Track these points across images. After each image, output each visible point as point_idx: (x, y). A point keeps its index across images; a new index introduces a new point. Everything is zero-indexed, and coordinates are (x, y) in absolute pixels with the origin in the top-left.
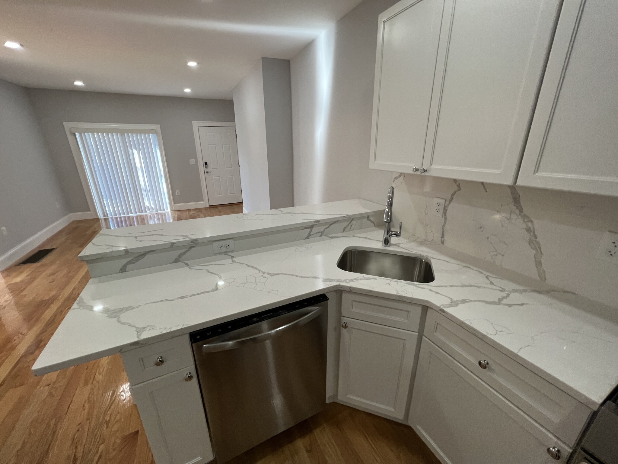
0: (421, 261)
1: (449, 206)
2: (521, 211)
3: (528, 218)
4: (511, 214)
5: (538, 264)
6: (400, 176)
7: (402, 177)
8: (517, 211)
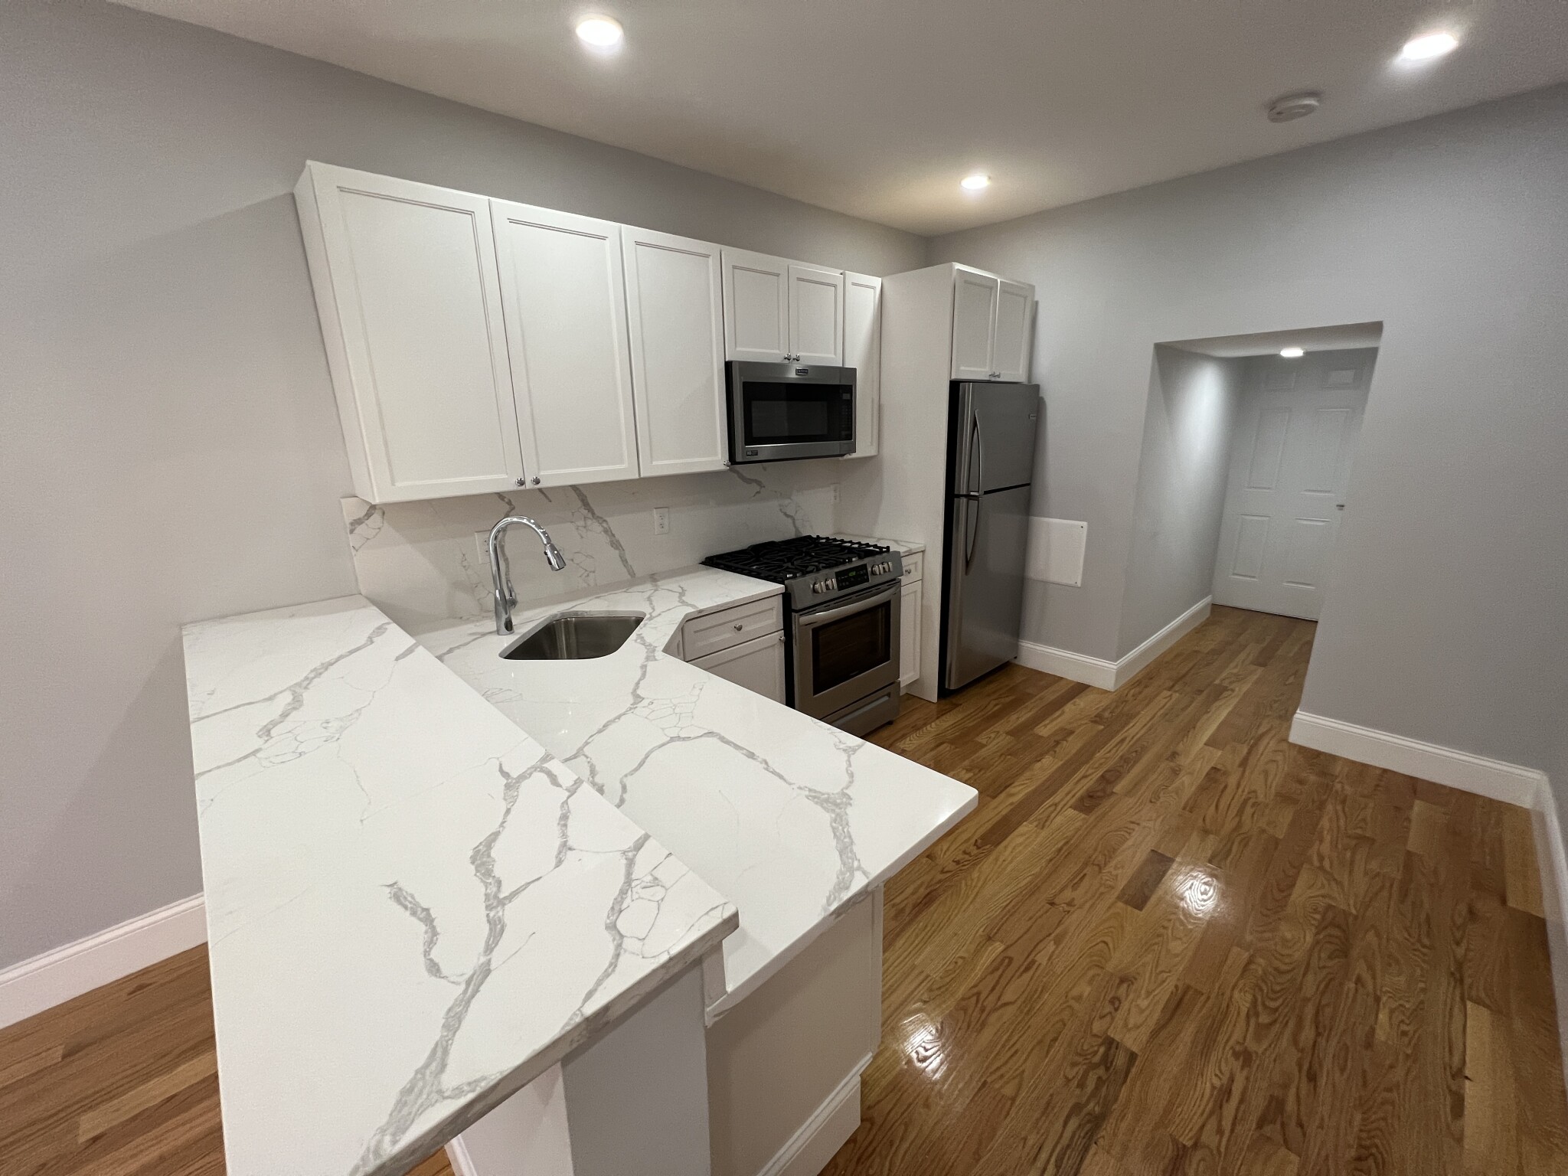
0: (567, 623)
1: (506, 538)
2: (593, 514)
3: (601, 518)
4: (585, 520)
5: (624, 561)
6: (368, 515)
7: (376, 517)
8: (590, 515)
